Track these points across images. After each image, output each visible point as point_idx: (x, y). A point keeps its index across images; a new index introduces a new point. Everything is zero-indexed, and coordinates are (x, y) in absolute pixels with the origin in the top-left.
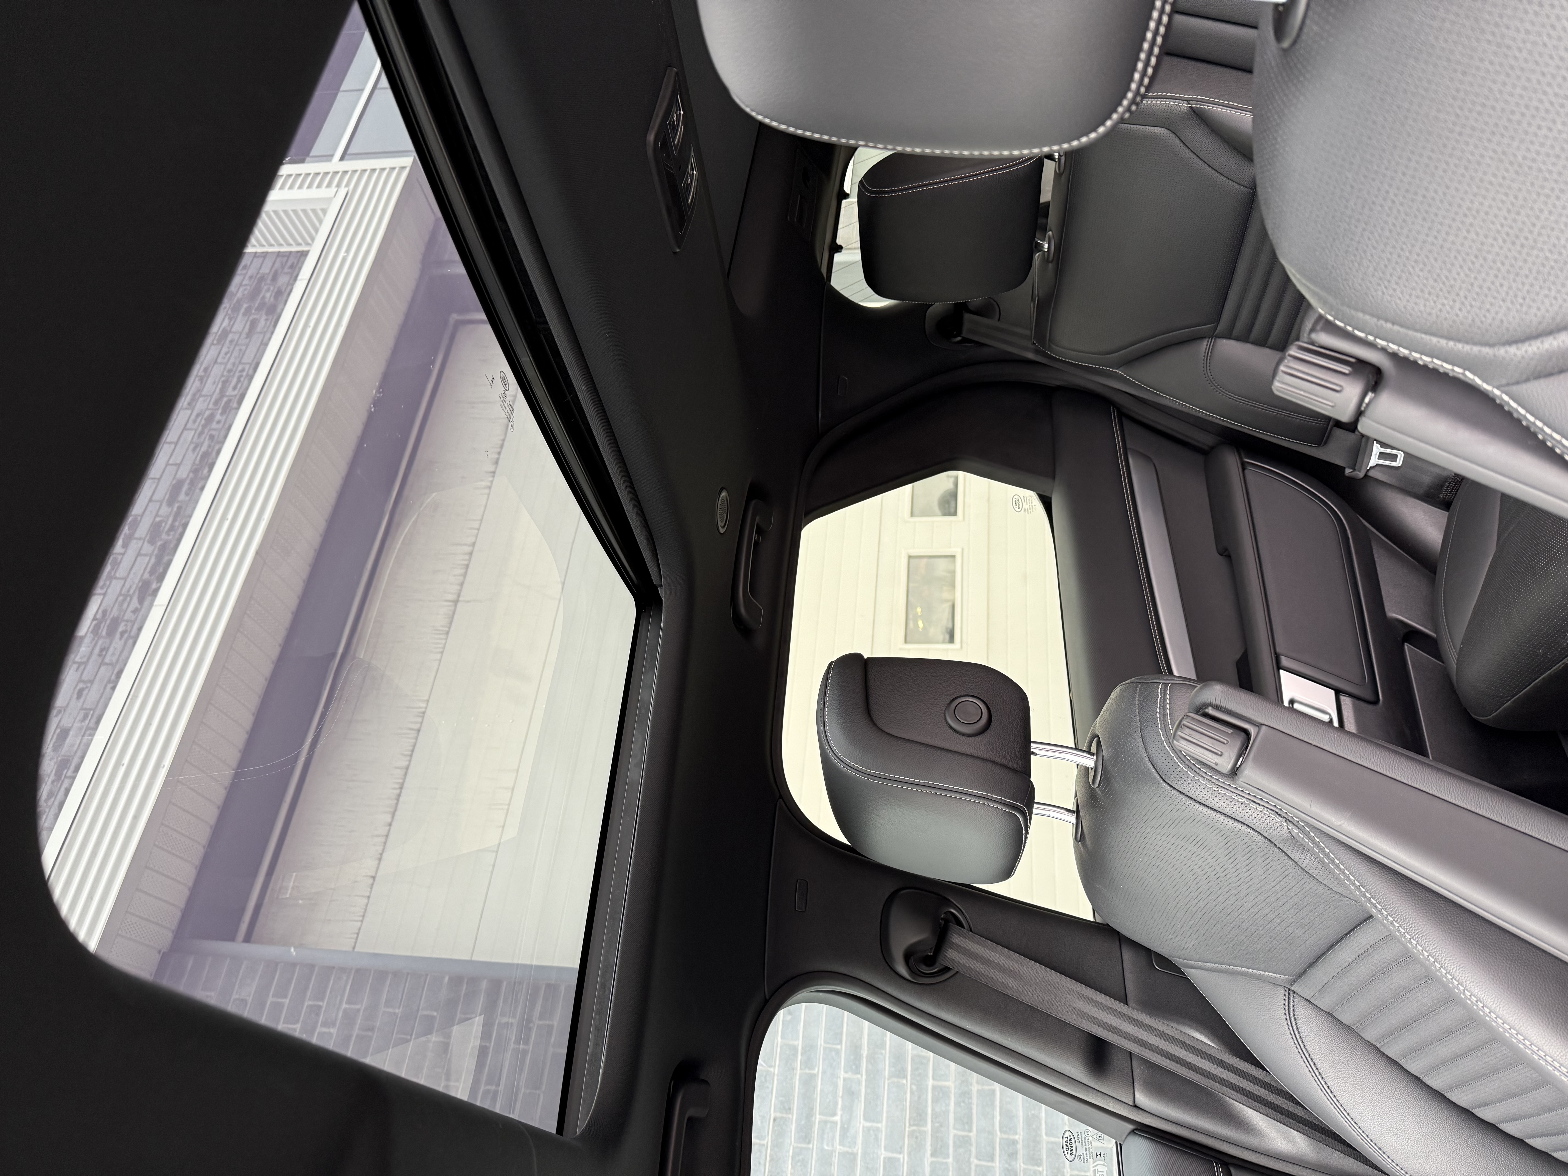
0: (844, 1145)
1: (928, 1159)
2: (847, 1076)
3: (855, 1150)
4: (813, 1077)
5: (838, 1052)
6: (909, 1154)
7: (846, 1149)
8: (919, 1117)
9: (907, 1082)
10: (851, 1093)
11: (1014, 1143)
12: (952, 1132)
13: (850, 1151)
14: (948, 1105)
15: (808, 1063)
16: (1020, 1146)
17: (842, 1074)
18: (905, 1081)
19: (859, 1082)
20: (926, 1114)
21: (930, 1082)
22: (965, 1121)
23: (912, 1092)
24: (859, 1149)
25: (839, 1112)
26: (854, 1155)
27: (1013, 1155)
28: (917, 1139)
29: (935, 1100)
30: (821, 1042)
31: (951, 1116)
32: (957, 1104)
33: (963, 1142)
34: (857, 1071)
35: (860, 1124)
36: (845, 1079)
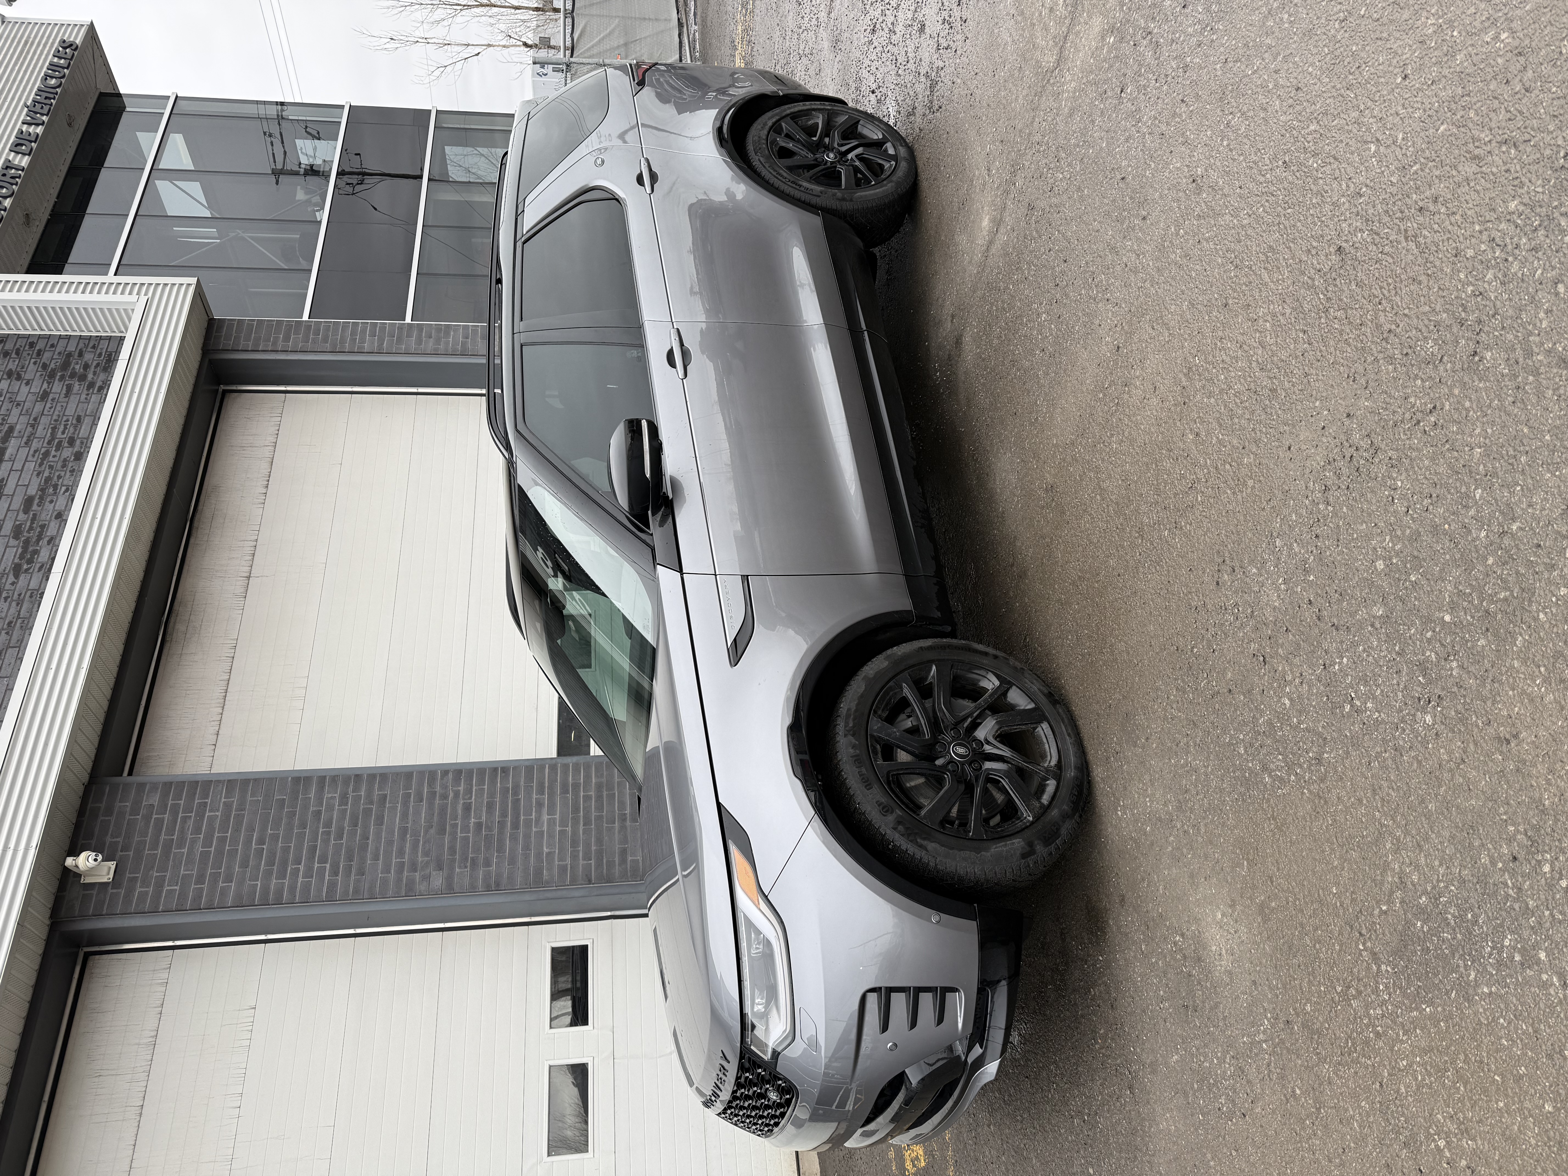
1: (581, 827)
2: (537, 797)
3: (543, 829)
4: (519, 800)
5: (532, 787)
6: (572, 827)
7: (538, 829)
8: (576, 810)
9: (570, 796)
10: (540, 804)
11: (625, 814)
12: (594, 814)
13: (540, 830)
14: (591, 803)
15: (516, 793)
16: (628, 816)
17: (534, 796)
18: (568, 795)
19: (544, 799)
20: (580, 808)
21: (582, 794)
22: (600, 808)
23: (572, 800)
24: (545, 828)
25: (534, 814)
26: (543, 832)
27: (624, 820)
28: (576, 821)
29: (584, 802)
30: (522, 783)
31: (593, 807)
33: (599, 818)
34: (543, 793)
35: (545, 817)
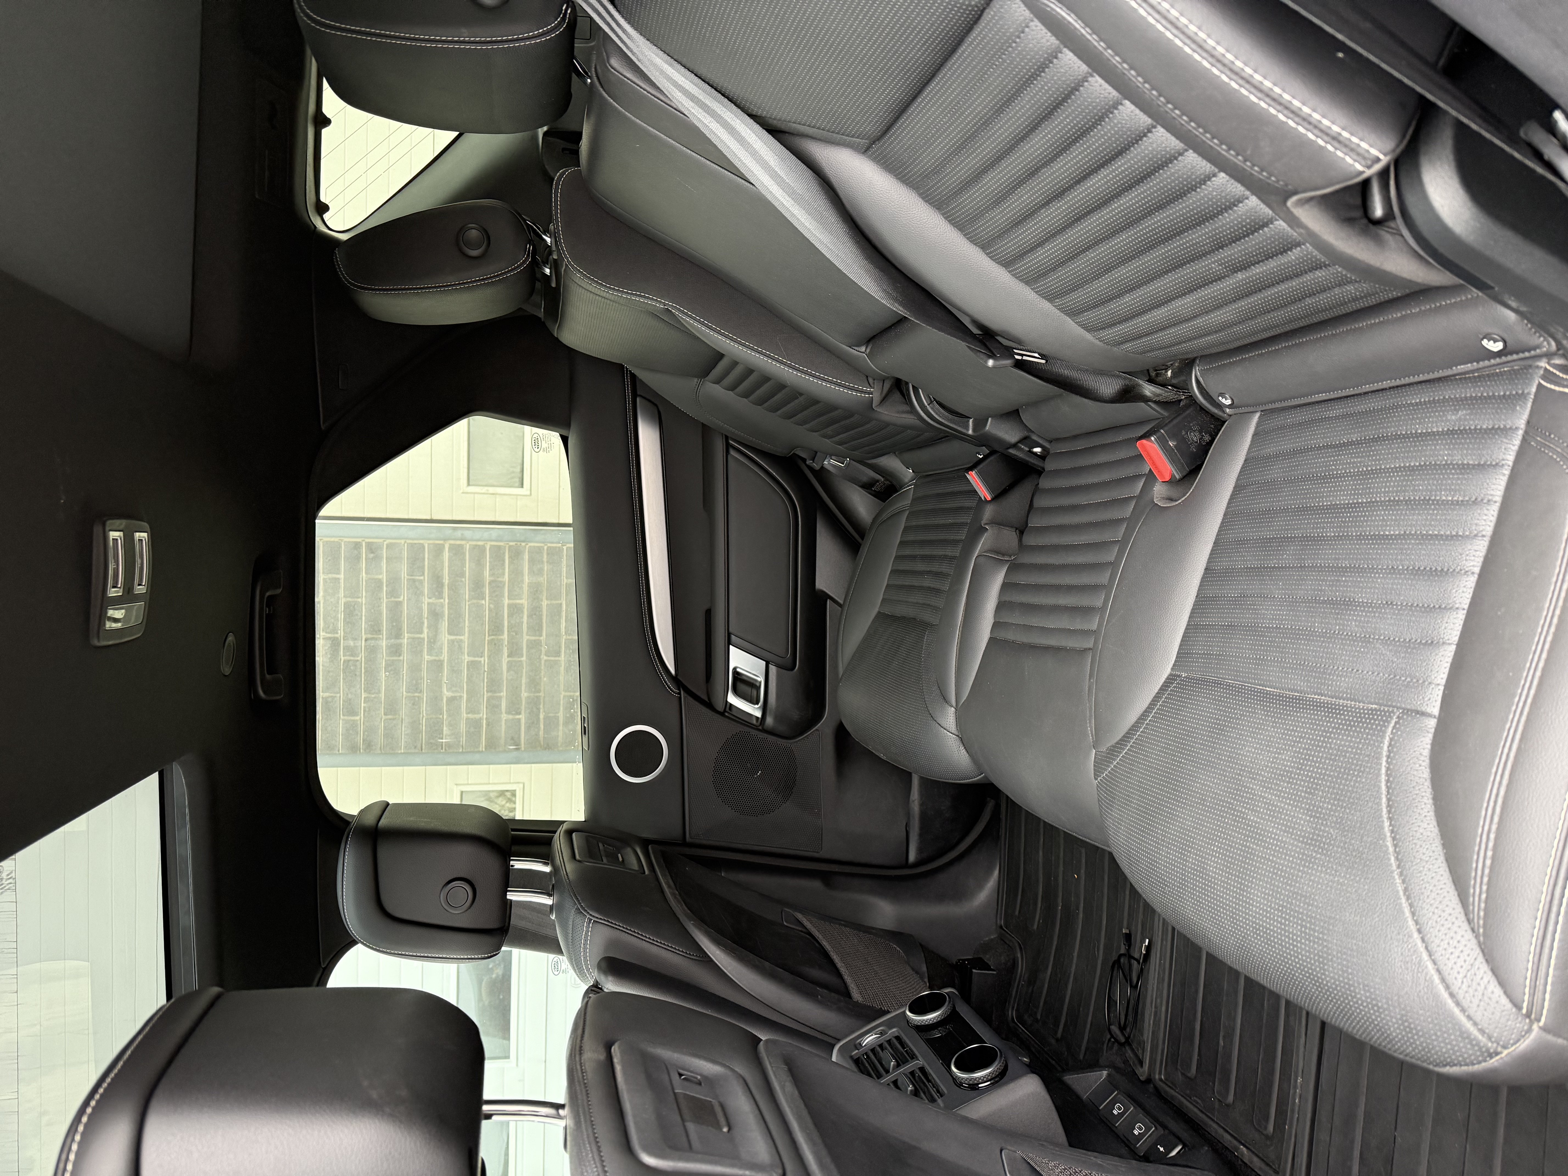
0: (431, 655)
2: (431, 601)
3: (442, 658)
5: (421, 582)
6: (489, 657)
7: (433, 658)
13: (437, 658)
14: (522, 618)
18: (483, 602)
20: (503, 627)
23: (490, 610)
25: (425, 630)
29: (510, 615)
32: (529, 616)
36: (428, 604)
